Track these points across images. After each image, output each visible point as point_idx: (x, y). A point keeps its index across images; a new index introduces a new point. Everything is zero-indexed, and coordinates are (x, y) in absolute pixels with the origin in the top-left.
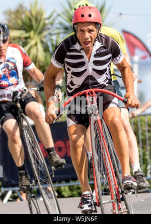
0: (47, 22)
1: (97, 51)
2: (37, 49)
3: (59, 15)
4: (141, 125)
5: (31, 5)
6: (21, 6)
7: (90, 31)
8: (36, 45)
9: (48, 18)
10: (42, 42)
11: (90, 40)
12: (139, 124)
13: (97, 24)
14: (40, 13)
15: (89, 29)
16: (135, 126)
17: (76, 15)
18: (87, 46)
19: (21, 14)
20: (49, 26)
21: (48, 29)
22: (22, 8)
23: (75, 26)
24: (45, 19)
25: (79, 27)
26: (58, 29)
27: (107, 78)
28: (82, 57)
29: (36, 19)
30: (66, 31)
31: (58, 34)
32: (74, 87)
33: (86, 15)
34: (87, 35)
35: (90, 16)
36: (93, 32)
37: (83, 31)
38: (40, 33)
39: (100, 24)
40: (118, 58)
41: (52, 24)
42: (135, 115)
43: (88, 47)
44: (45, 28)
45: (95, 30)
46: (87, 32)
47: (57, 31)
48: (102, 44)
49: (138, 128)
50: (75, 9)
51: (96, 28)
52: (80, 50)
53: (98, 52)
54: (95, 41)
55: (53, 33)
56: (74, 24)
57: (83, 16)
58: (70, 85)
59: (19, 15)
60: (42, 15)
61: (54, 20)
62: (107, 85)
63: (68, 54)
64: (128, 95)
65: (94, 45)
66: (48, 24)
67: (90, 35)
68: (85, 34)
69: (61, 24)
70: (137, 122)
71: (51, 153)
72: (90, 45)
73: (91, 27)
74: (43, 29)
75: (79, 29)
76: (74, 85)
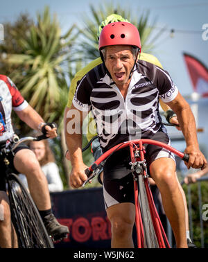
0: (63, 42)
1: (136, 84)
2: (48, 83)
3: (80, 32)
4: (203, 195)
5: (39, 18)
6: (24, 18)
7: (124, 58)
8: (46, 75)
9: (65, 37)
10: (55, 72)
11: (123, 70)
12: (199, 193)
13: (134, 49)
14: (52, 29)
15: (121, 55)
16: (193, 196)
17: (103, 35)
18: (120, 79)
19: (25, 31)
20: (67, 49)
21: (65, 53)
22: (27, 22)
23: (103, 51)
24: (61, 38)
25: (108, 52)
26: (81, 52)
27: (154, 122)
28: (114, 94)
29: (47, 38)
30: (91, 56)
31: (80, 60)
32: (109, 138)
33: (118, 35)
34: (120, 64)
35: (123, 36)
36: (128, 60)
37: (113, 58)
38: (53, 58)
39: (138, 47)
40: (169, 94)
41: (70, 46)
42: (194, 180)
43: (122, 81)
44: (60, 52)
45: (131, 55)
46: (119, 60)
47: (77, 56)
48: (143, 75)
49: (198, 199)
50: (102, 27)
51: (133, 53)
52: (111, 84)
53: (137, 86)
54: (132, 71)
55: (72, 58)
56: (101, 48)
57: (113, 36)
58: (103, 135)
59: (21, 32)
60: (55, 32)
61: (73, 40)
62: (155, 132)
63: (94, 90)
64: (189, 149)
65: (130, 77)
66: (64, 45)
67: (124, 63)
68: (117, 63)
69: (83, 45)
70: (197, 190)
71: (47, 217)
72: (124, 77)
73: (125, 52)
74: (57, 53)
75: (108, 55)
76: (109, 134)
